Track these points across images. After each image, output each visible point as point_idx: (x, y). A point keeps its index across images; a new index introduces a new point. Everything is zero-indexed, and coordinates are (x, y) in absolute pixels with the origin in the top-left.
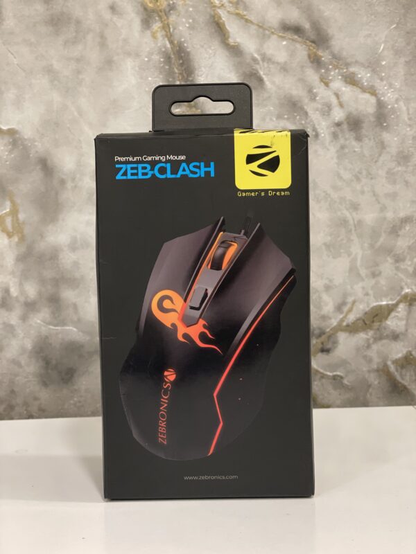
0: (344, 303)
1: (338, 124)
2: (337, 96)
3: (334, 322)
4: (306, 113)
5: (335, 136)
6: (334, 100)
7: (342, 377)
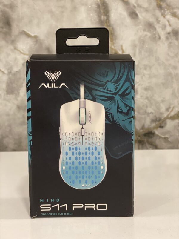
0: (169, 108)
1: (169, 33)
2: (169, 21)
3: (165, 115)
4: (155, 29)
5: (167, 38)
6: (167, 23)
7: (168, 138)
